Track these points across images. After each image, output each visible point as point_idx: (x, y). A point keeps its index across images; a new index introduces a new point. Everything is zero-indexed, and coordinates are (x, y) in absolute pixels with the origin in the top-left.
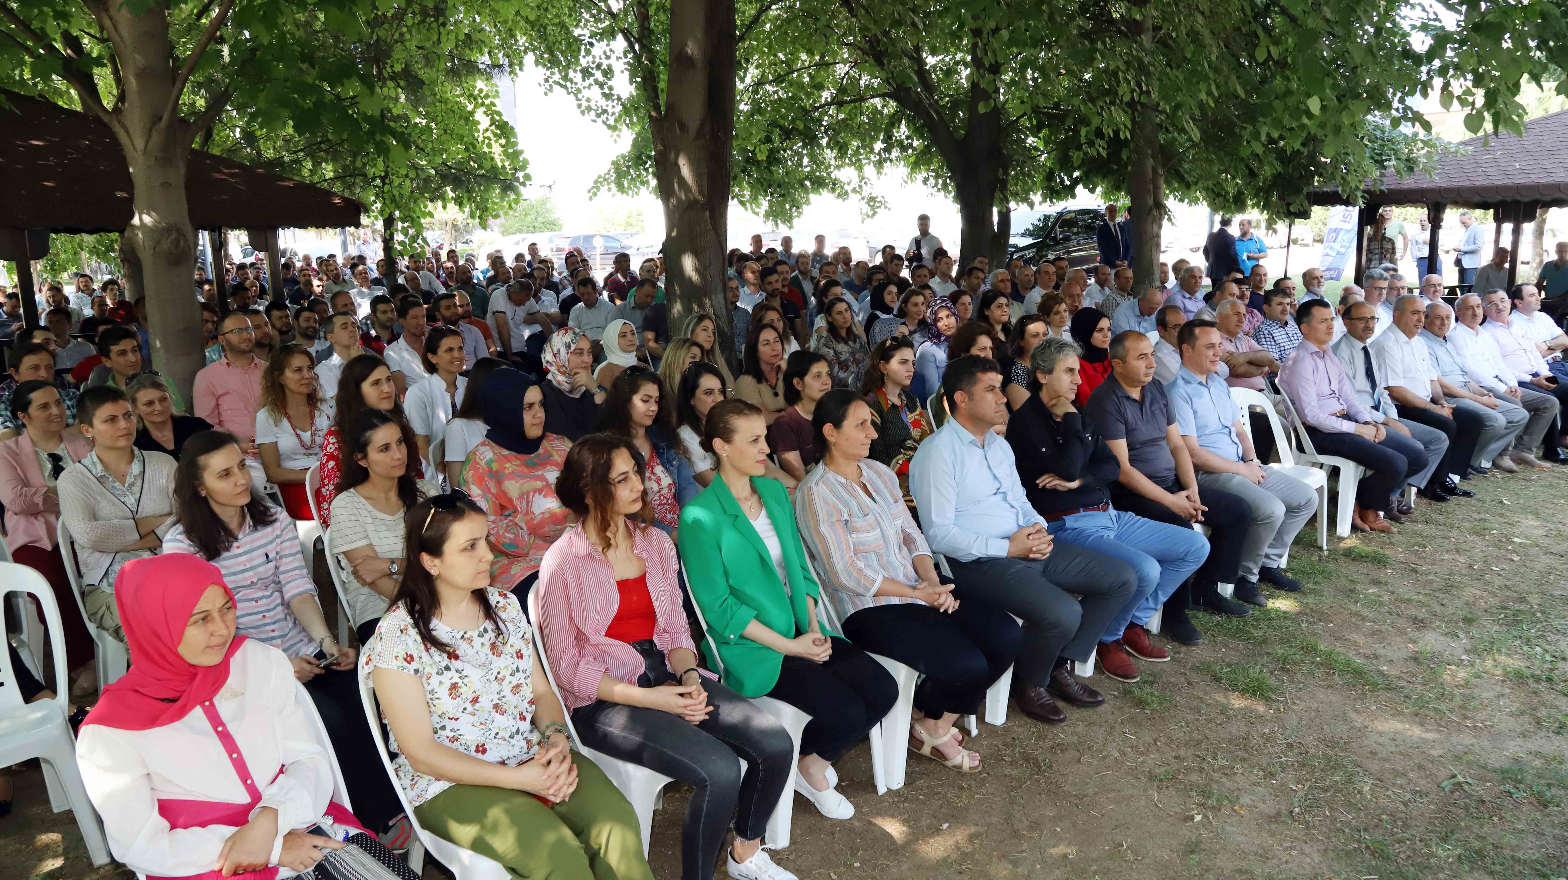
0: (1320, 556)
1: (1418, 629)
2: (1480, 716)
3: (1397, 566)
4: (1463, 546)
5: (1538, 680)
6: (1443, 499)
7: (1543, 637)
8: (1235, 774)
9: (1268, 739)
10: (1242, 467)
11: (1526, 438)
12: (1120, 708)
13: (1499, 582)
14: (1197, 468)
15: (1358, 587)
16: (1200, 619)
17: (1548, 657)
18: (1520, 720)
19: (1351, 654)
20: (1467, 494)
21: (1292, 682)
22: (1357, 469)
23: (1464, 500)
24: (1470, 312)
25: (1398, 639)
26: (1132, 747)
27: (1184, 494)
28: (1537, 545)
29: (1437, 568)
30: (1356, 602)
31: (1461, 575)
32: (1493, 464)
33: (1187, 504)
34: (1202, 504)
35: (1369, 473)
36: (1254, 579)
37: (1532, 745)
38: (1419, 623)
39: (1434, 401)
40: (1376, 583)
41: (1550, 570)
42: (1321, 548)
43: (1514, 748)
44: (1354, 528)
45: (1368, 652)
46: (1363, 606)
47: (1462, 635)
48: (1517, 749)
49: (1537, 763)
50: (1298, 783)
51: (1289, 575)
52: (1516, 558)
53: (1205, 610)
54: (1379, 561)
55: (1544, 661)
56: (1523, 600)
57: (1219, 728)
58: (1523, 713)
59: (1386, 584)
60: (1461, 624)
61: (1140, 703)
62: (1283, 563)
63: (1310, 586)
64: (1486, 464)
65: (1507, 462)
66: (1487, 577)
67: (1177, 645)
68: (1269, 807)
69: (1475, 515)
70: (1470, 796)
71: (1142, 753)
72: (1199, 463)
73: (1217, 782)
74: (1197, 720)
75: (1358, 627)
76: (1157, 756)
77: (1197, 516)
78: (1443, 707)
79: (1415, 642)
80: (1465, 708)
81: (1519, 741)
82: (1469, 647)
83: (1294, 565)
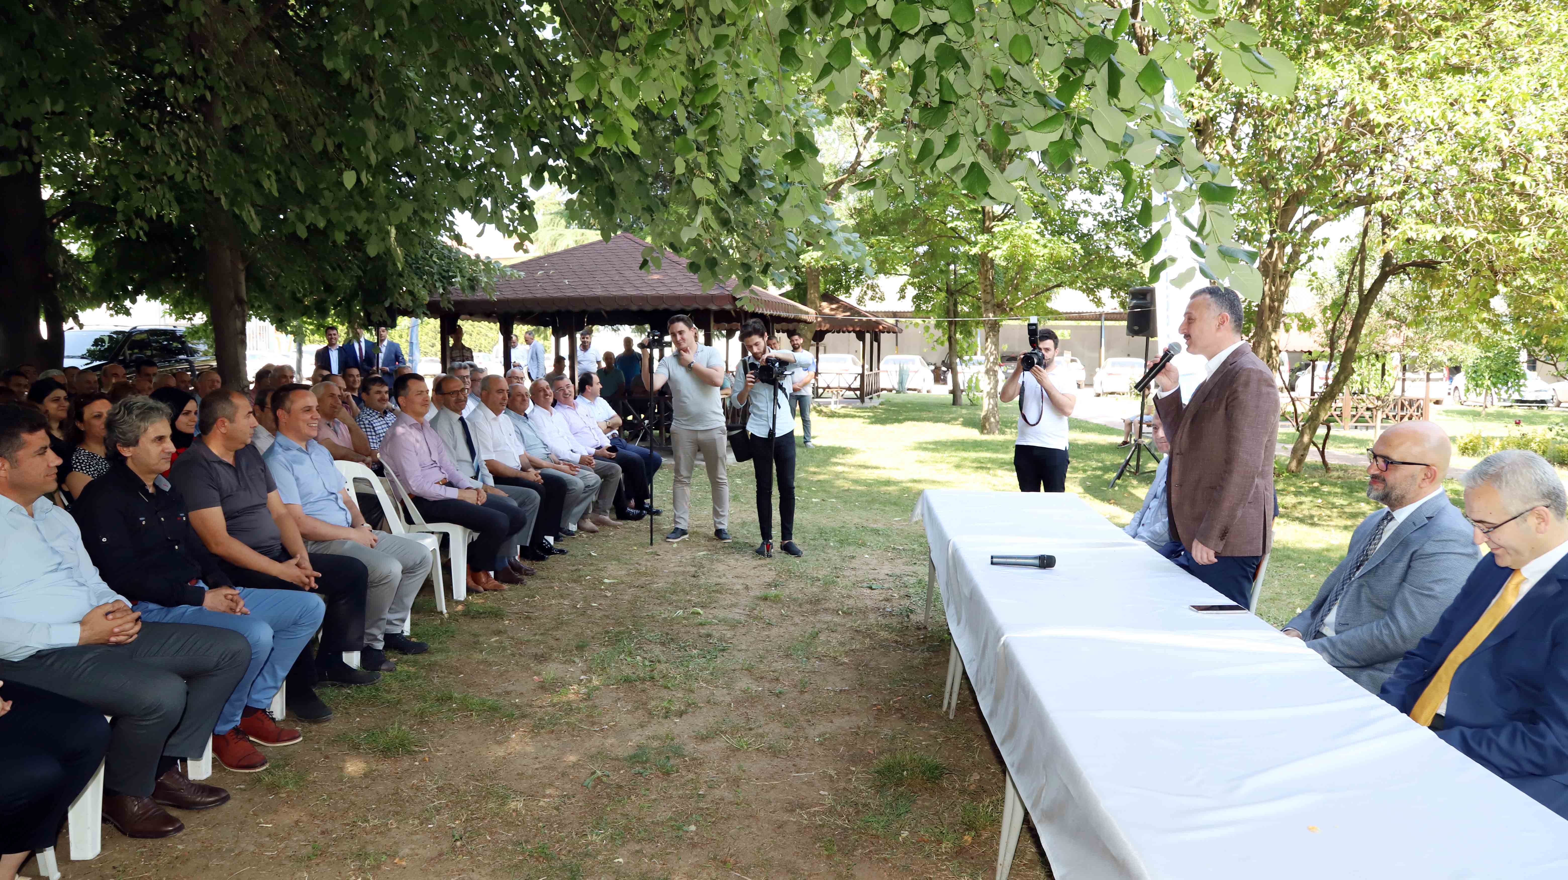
0: (442, 619)
1: (540, 663)
2: (604, 720)
3: (513, 617)
4: (566, 592)
5: (643, 680)
6: (542, 559)
7: (640, 648)
8: (389, 830)
9: (417, 789)
10: (353, 534)
11: (600, 502)
12: (250, 800)
13: (599, 614)
14: (306, 537)
15: (481, 639)
16: (327, 694)
17: (647, 663)
18: (636, 715)
19: (484, 695)
20: (562, 552)
21: (432, 732)
22: (465, 532)
23: (558, 557)
24: (542, 394)
25: (525, 674)
26: (269, 836)
27: (293, 562)
28: (623, 583)
29: (547, 613)
30: (481, 652)
31: (568, 614)
32: (579, 527)
33: (296, 572)
34: (314, 569)
35: (476, 535)
36: (380, 646)
37: (648, 732)
38: (541, 658)
39: (523, 469)
40: (498, 633)
41: (636, 598)
42: (441, 613)
43: (636, 738)
44: (469, 591)
45: (500, 691)
46: (488, 653)
47: (577, 660)
48: (638, 738)
49: (656, 744)
50: (455, 820)
51: (413, 640)
52: (609, 594)
53: (333, 685)
54: (497, 615)
55: (645, 666)
56: (621, 624)
57: (366, 790)
58: (637, 709)
59: (505, 632)
60: (575, 652)
61: (273, 788)
62: (406, 629)
63: (436, 645)
64: (573, 527)
65: (589, 524)
66: (589, 612)
67: (306, 724)
68: (430, 850)
69: (571, 568)
70: (608, 786)
71: (283, 839)
72: (306, 532)
73: (372, 843)
74: (341, 790)
75: (486, 673)
76: (302, 837)
77: (310, 583)
78: (573, 719)
79: (539, 674)
80: (592, 716)
81: (639, 731)
82: (585, 669)
83: (418, 630)
